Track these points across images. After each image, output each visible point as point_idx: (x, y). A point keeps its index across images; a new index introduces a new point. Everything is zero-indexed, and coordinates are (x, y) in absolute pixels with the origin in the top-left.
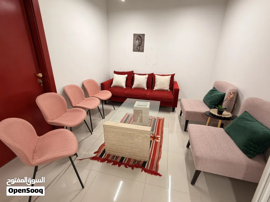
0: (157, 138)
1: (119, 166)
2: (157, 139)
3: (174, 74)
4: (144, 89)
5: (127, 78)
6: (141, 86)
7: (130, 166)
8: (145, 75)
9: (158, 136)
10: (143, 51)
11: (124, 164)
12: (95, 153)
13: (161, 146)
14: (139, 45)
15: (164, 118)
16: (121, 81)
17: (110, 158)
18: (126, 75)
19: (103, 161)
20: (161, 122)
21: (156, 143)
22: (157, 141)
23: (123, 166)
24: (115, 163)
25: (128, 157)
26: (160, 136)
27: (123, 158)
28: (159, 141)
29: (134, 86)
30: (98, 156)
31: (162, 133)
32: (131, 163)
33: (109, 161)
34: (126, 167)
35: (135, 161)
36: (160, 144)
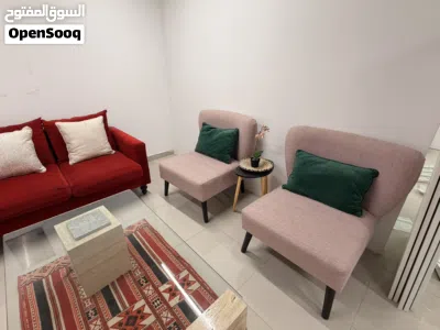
0: (187, 282)
2: (189, 284)
3: (106, 112)
15: (145, 220)
22: (193, 288)
28: (198, 284)
36: (206, 289)
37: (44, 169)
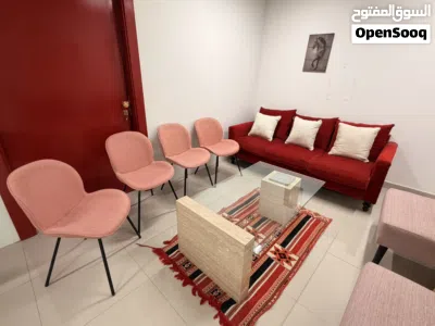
0: (289, 260)
1: (184, 285)
2: (287, 262)
3: (393, 126)
4: (307, 149)
5: (279, 123)
6: (303, 142)
7: (200, 295)
8: (317, 120)
9: (293, 256)
10: (324, 70)
11: (192, 284)
12: (165, 243)
13: (286, 282)
14: (319, 58)
15: (331, 220)
16: (266, 126)
17: (178, 263)
18: (279, 118)
19: (166, 262)
20: (318, 228)
21: (281, 269)
22: (286, 265)
23: (189, 288)
24: (181, 276)
25: (208, 275)
26: (297, 258)
27: (199, 272)
28: (290, 268)
29: (288, 140)
30: (166, 250)
31: (308, 252)
32: (206, 290)
33: (175, 268)
34: (194, 293)
35: (216, 288)
36: (289, 274)
37: (312, 148)
